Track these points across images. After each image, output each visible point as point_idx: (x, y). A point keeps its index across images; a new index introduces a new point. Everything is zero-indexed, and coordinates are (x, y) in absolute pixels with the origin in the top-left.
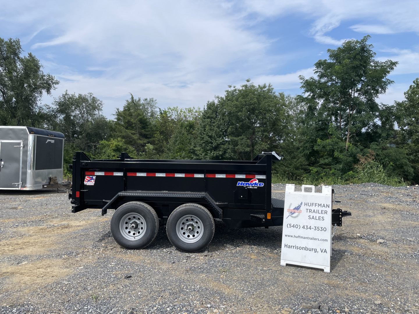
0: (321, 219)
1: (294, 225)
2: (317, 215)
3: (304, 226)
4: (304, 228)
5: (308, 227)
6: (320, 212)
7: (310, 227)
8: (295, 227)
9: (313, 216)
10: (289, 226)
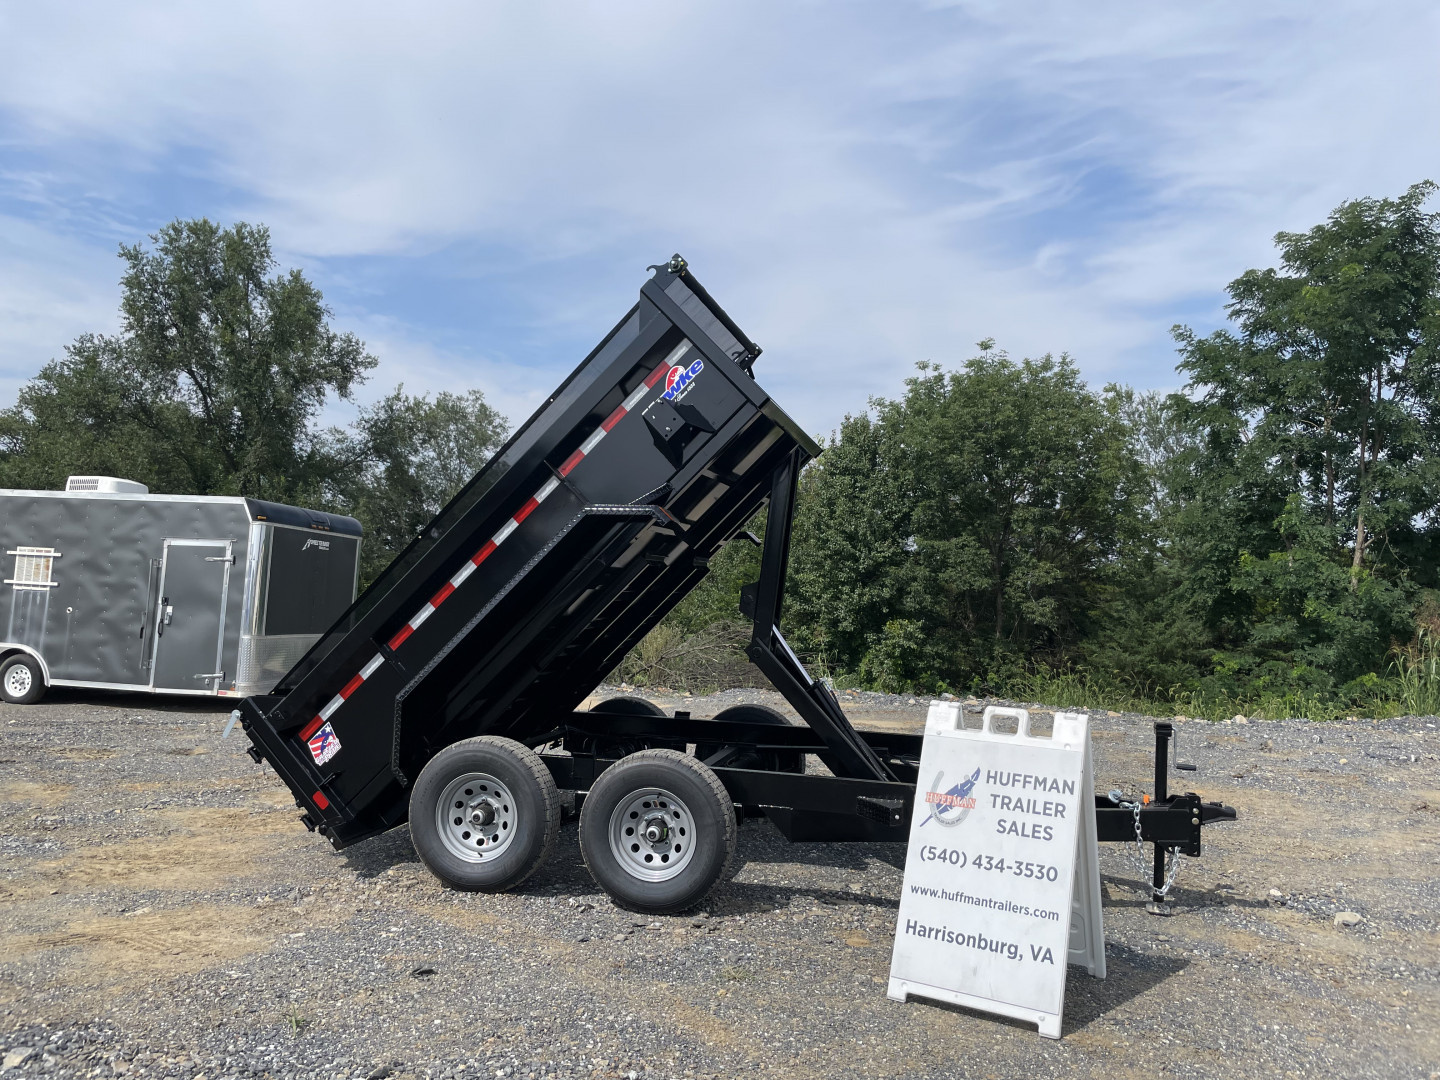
0: (1043, 834)
1: (945, 851)
2: (1030, 819)
3: (980, 857)
4: (980, 865)
5: (994, 863)
6: (1040, 808)
7: (1002, 861)
8: (948, 861)
9: (1014, 823)
10: (926, 854)
